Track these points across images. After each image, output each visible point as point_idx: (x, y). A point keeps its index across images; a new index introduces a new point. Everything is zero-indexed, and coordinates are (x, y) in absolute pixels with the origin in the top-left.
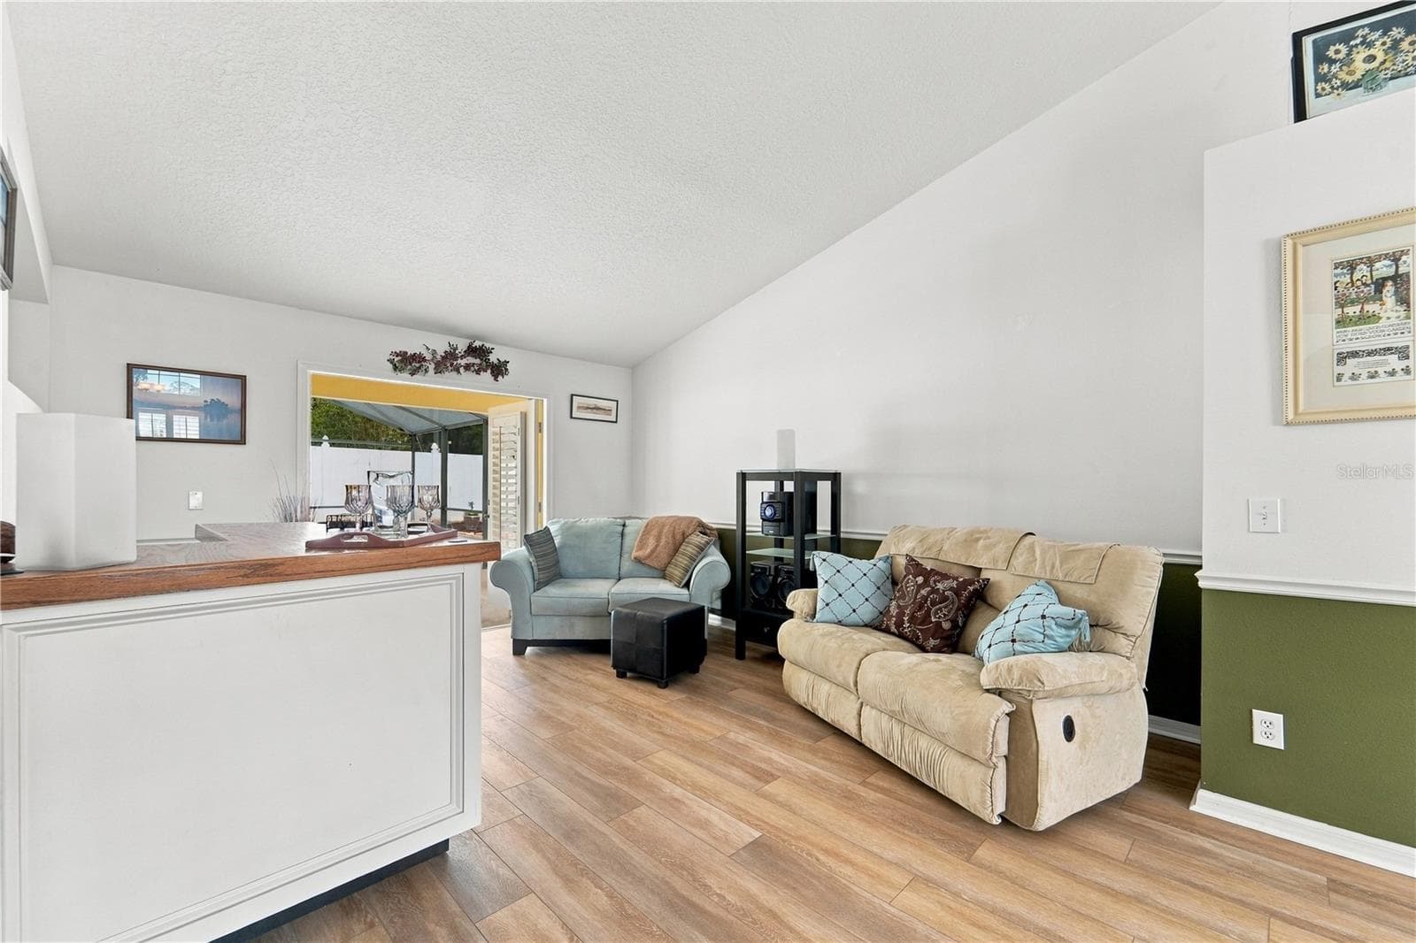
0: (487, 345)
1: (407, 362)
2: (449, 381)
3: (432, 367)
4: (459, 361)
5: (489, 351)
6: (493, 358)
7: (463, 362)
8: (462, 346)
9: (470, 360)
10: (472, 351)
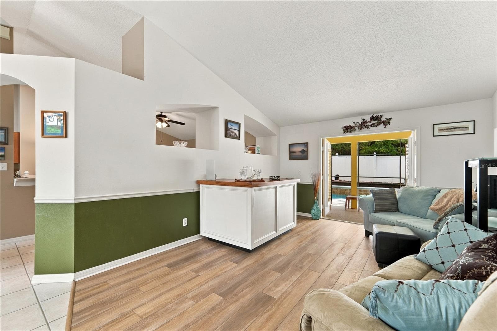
0: (379, 115)
1: (348, 129)
2: (365, 132)
3: (357, 128)
4: (368, 124)
5: (381, 116)
6: (383, 119)
7: (369, 124)
8: (368, 118)
9: (373, 122)
10: (372, 118)
